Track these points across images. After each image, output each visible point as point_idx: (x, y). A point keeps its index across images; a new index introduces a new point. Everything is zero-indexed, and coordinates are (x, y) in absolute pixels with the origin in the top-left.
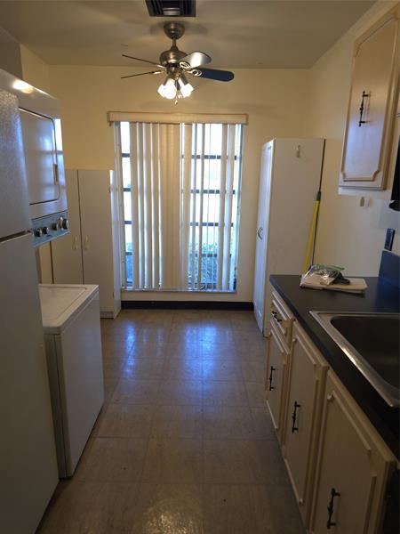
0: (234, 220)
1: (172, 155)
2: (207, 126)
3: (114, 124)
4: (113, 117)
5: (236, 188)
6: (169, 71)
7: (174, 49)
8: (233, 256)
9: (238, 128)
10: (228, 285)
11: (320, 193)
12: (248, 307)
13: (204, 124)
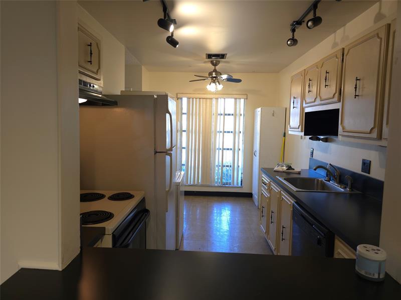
0: (241, 147)
1: (208, 114)
2: (226, 99)
3: (179, 99)
4: (179, 96)
5: (241, 130)
6: (212, 79)
7: (215, 71)
8: (240, 167)
9: (242, 100)
10: (238, 183)
11: (285, 133)
12: (249, 195)
13: (225, 99)
